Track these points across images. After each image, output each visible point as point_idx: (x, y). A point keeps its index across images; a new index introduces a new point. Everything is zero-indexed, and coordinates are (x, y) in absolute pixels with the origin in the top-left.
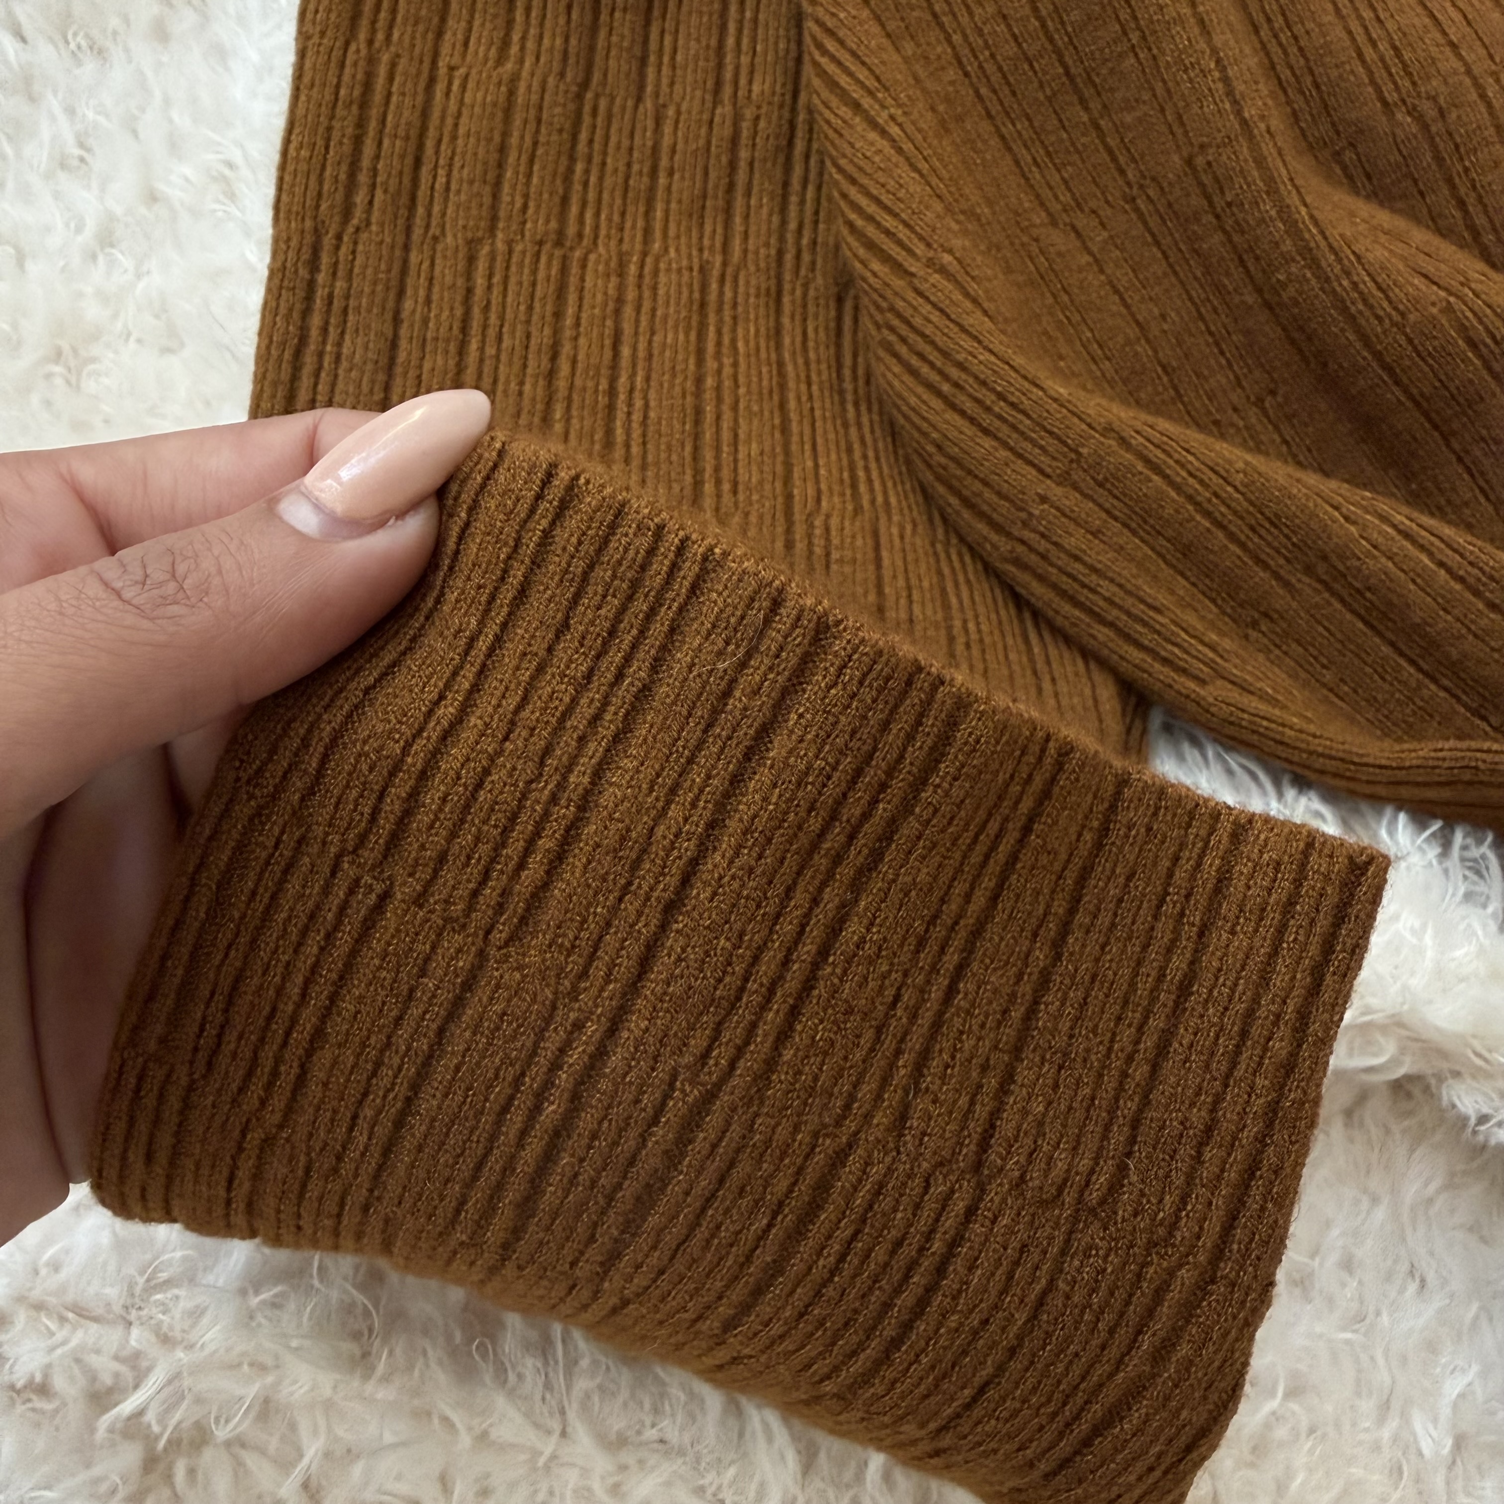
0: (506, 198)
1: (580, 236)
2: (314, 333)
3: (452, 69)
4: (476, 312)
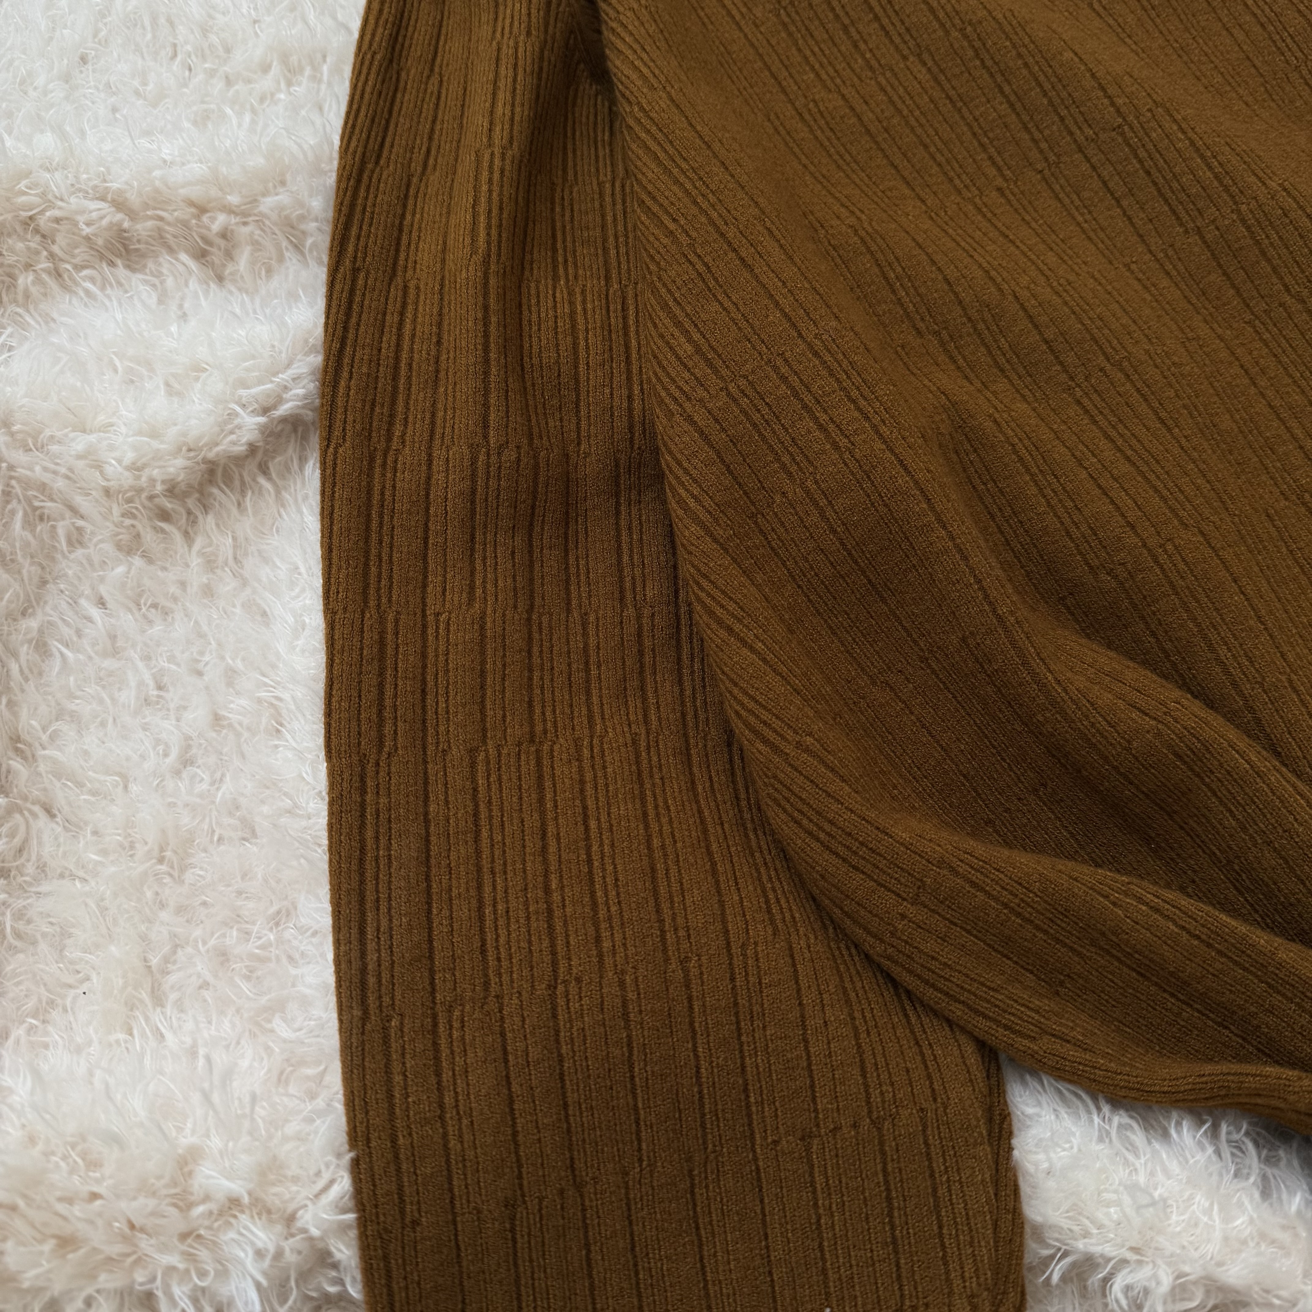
0: (490, 713)
1: (545, 732)
2: (370, 843)
3: (438, 614)
4: (482, 807)
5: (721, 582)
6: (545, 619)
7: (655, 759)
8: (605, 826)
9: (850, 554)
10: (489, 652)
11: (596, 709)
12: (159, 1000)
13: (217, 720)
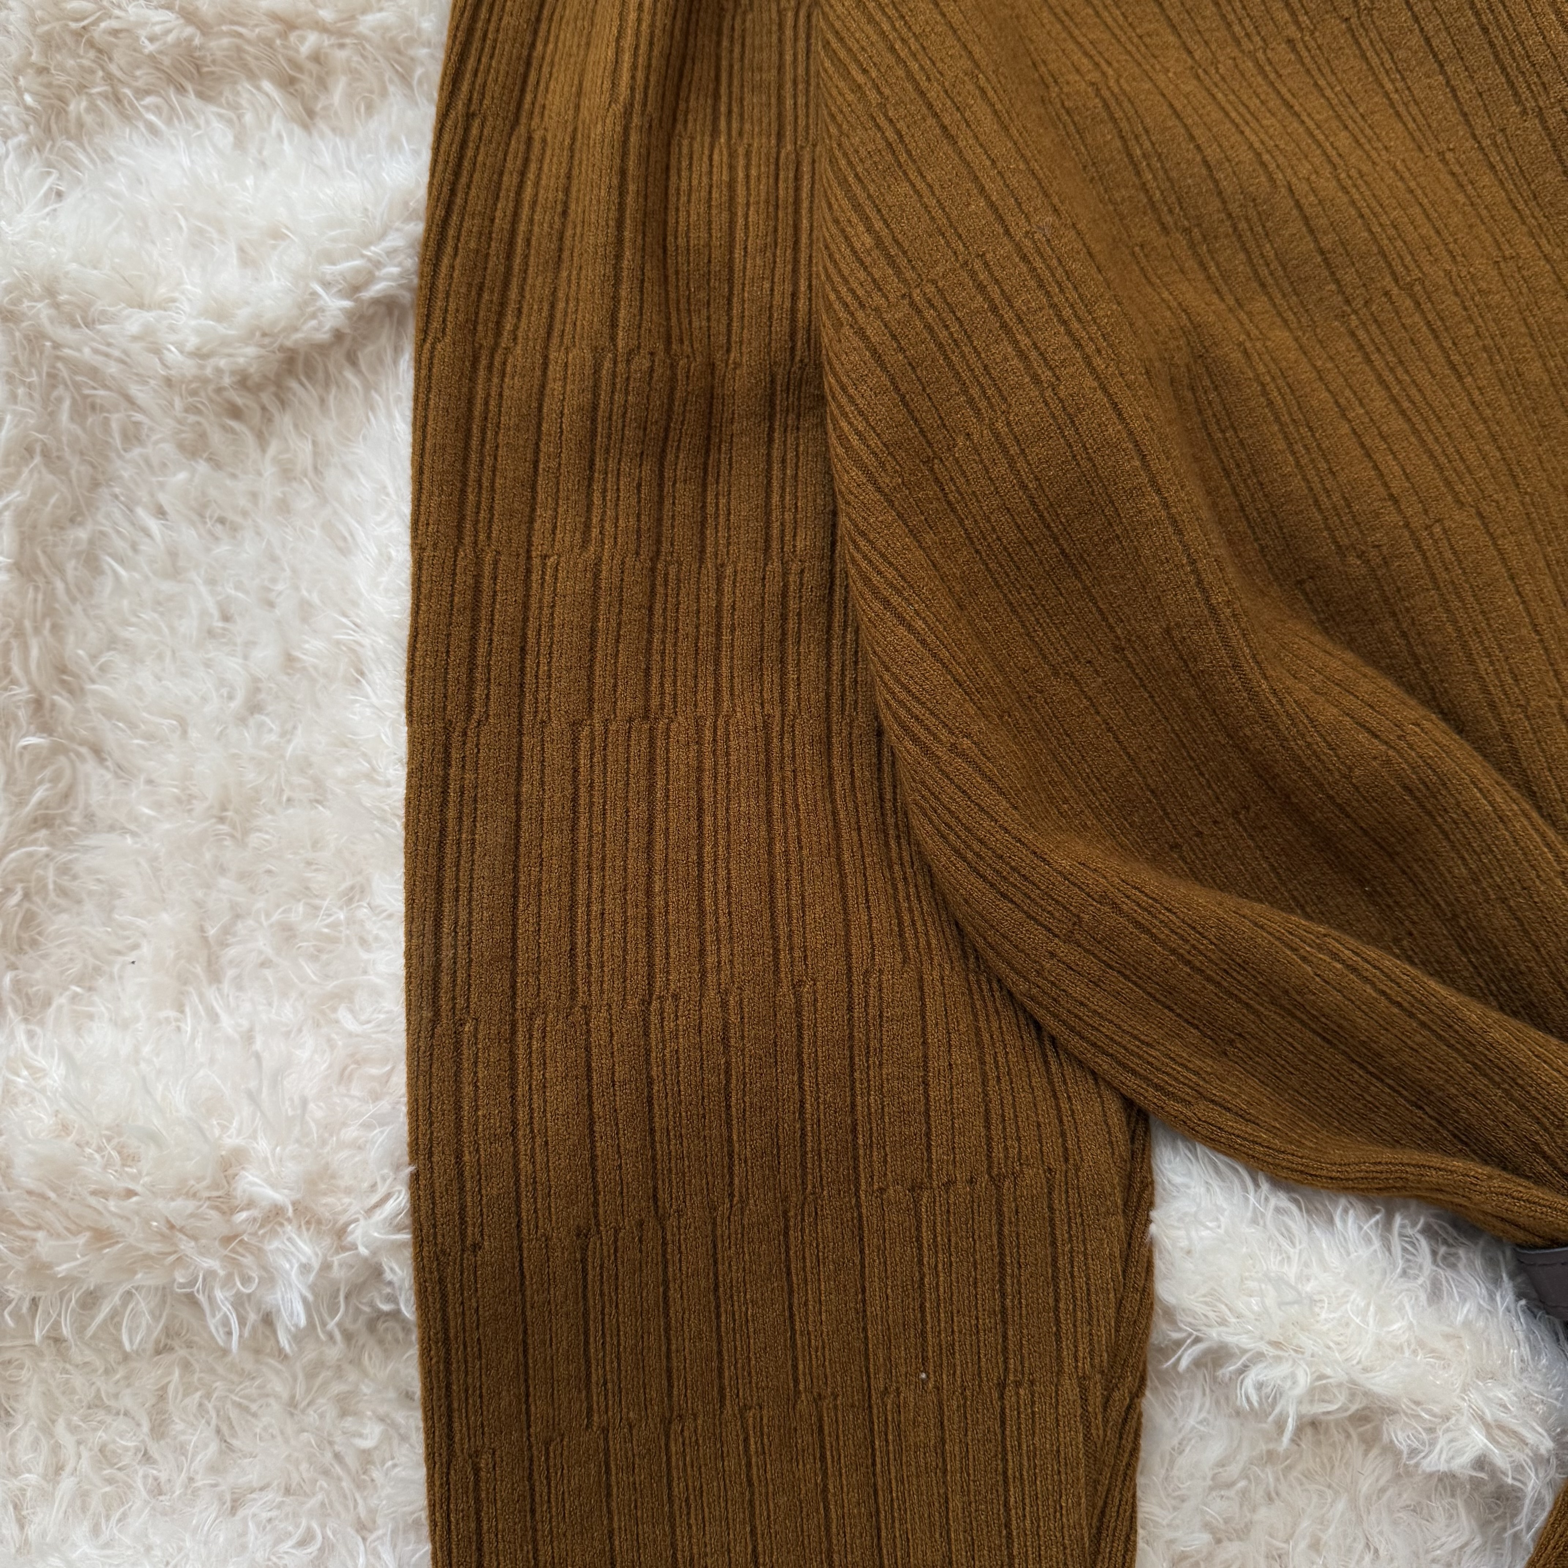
0: (598, 680)
3: (545, 557)
4: (583, 790)
5: (881, 543)
6: (673, 570)
7: (788, 747)
8: (721, 823)
9: (1041, 516)
10: (602, 607)
11: (725, 683)
12: (215, 976)
13: (290, 662)
